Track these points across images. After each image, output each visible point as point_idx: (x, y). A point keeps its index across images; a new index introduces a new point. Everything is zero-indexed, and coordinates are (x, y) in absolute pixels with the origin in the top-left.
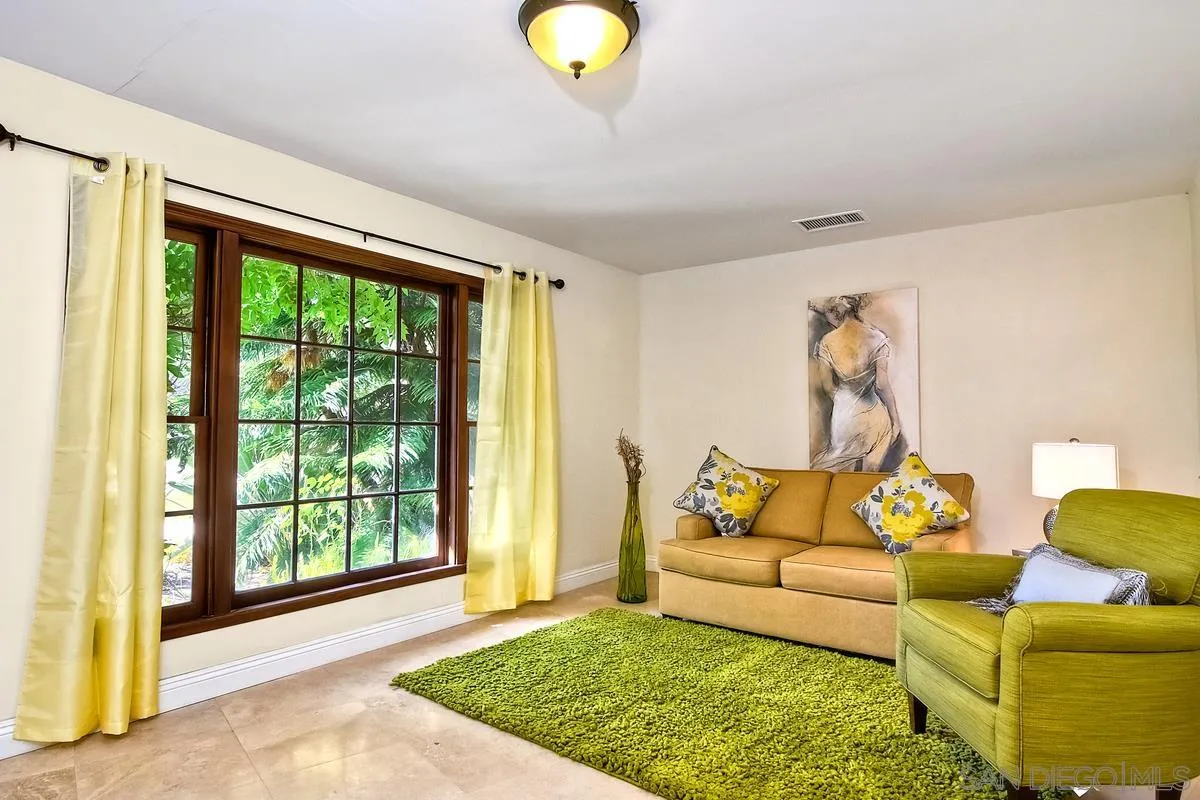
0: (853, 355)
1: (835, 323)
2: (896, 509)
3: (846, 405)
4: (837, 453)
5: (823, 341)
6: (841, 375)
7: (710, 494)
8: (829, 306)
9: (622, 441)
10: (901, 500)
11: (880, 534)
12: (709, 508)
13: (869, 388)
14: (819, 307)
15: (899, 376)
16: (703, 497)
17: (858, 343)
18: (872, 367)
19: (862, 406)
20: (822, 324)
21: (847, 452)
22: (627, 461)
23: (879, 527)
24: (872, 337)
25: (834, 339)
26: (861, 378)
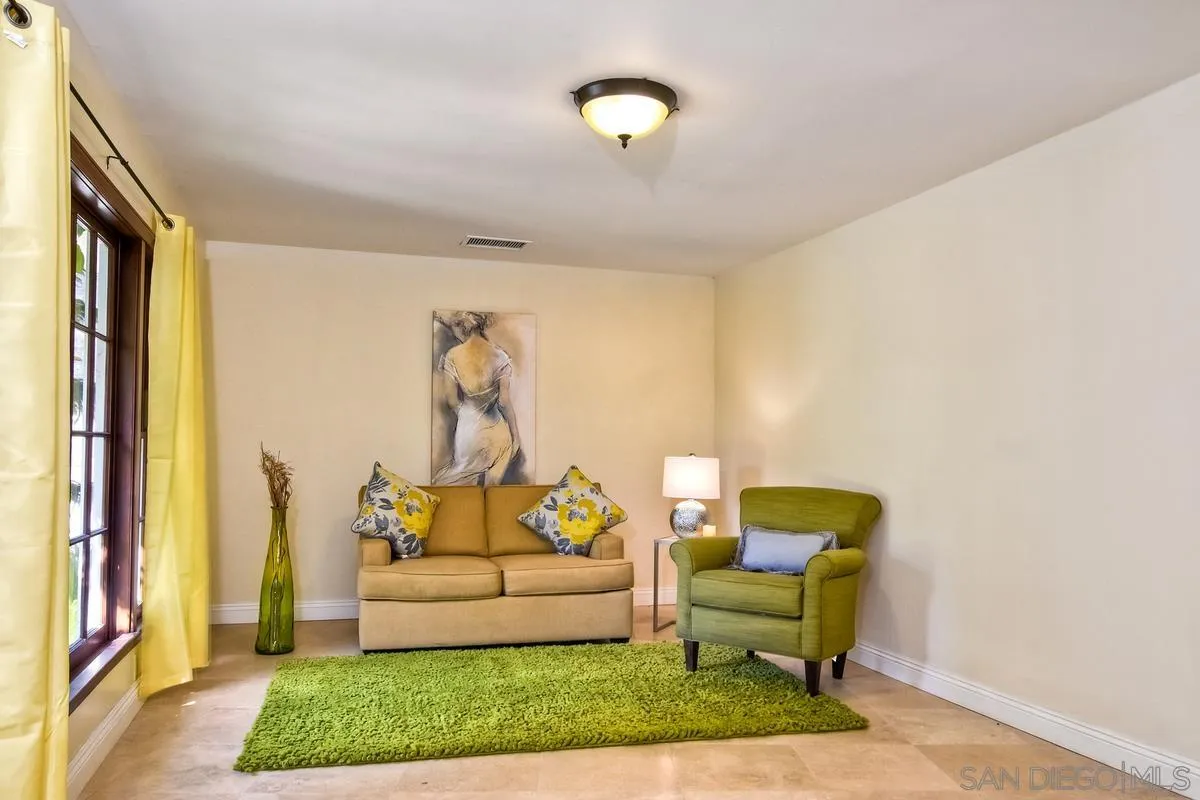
0: (478, 372)
1: (461, 338)
2: (571, 516)
3: (470, 419)
4: (460, 468)
5: (449, 354)
6: (466, 391)
7: (391, 515)
8: (456, 320)
9: (266, 457)
10: (575, 507)
11: (556, 540)
12: (392, 530)
13: (493, 405)
14: (446, 319)
15: (520, 396)
16: (385, 518)
17: (483, 360)
18: (496, 385)
19: (485, 422)
20: (449, 335)
21: (471, 467)
22: (271, 480)
23: (557, 533)
24: (497, 356)
25: (459, 353)
26: (486, 394)
